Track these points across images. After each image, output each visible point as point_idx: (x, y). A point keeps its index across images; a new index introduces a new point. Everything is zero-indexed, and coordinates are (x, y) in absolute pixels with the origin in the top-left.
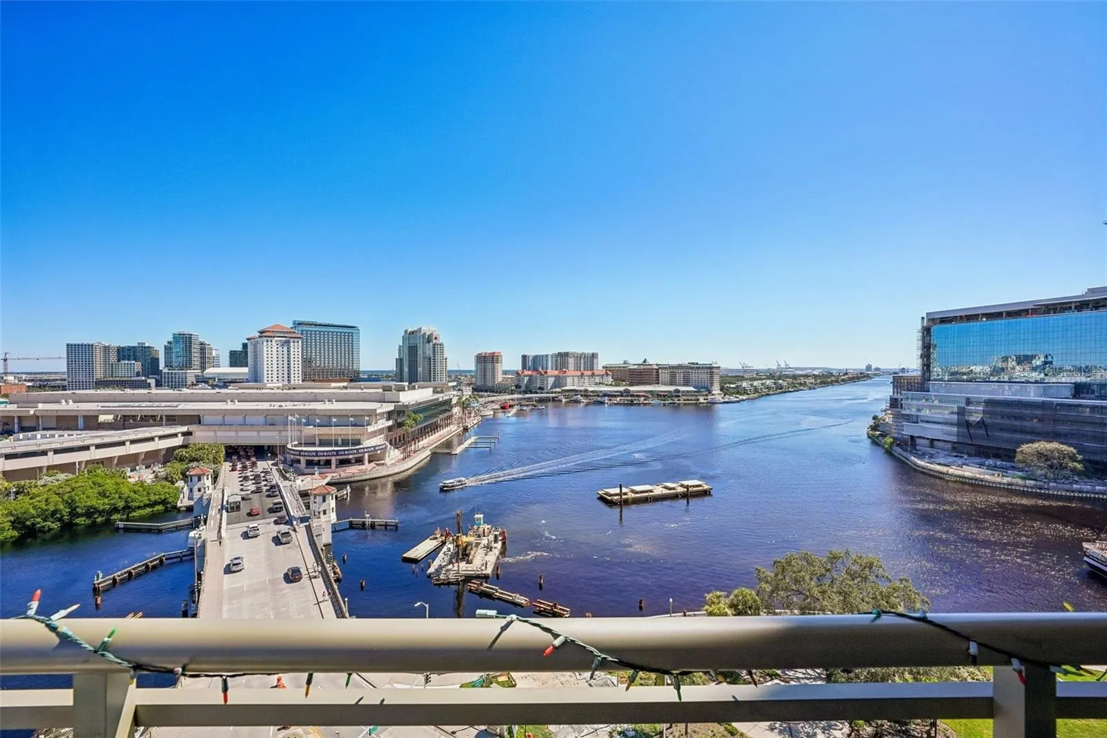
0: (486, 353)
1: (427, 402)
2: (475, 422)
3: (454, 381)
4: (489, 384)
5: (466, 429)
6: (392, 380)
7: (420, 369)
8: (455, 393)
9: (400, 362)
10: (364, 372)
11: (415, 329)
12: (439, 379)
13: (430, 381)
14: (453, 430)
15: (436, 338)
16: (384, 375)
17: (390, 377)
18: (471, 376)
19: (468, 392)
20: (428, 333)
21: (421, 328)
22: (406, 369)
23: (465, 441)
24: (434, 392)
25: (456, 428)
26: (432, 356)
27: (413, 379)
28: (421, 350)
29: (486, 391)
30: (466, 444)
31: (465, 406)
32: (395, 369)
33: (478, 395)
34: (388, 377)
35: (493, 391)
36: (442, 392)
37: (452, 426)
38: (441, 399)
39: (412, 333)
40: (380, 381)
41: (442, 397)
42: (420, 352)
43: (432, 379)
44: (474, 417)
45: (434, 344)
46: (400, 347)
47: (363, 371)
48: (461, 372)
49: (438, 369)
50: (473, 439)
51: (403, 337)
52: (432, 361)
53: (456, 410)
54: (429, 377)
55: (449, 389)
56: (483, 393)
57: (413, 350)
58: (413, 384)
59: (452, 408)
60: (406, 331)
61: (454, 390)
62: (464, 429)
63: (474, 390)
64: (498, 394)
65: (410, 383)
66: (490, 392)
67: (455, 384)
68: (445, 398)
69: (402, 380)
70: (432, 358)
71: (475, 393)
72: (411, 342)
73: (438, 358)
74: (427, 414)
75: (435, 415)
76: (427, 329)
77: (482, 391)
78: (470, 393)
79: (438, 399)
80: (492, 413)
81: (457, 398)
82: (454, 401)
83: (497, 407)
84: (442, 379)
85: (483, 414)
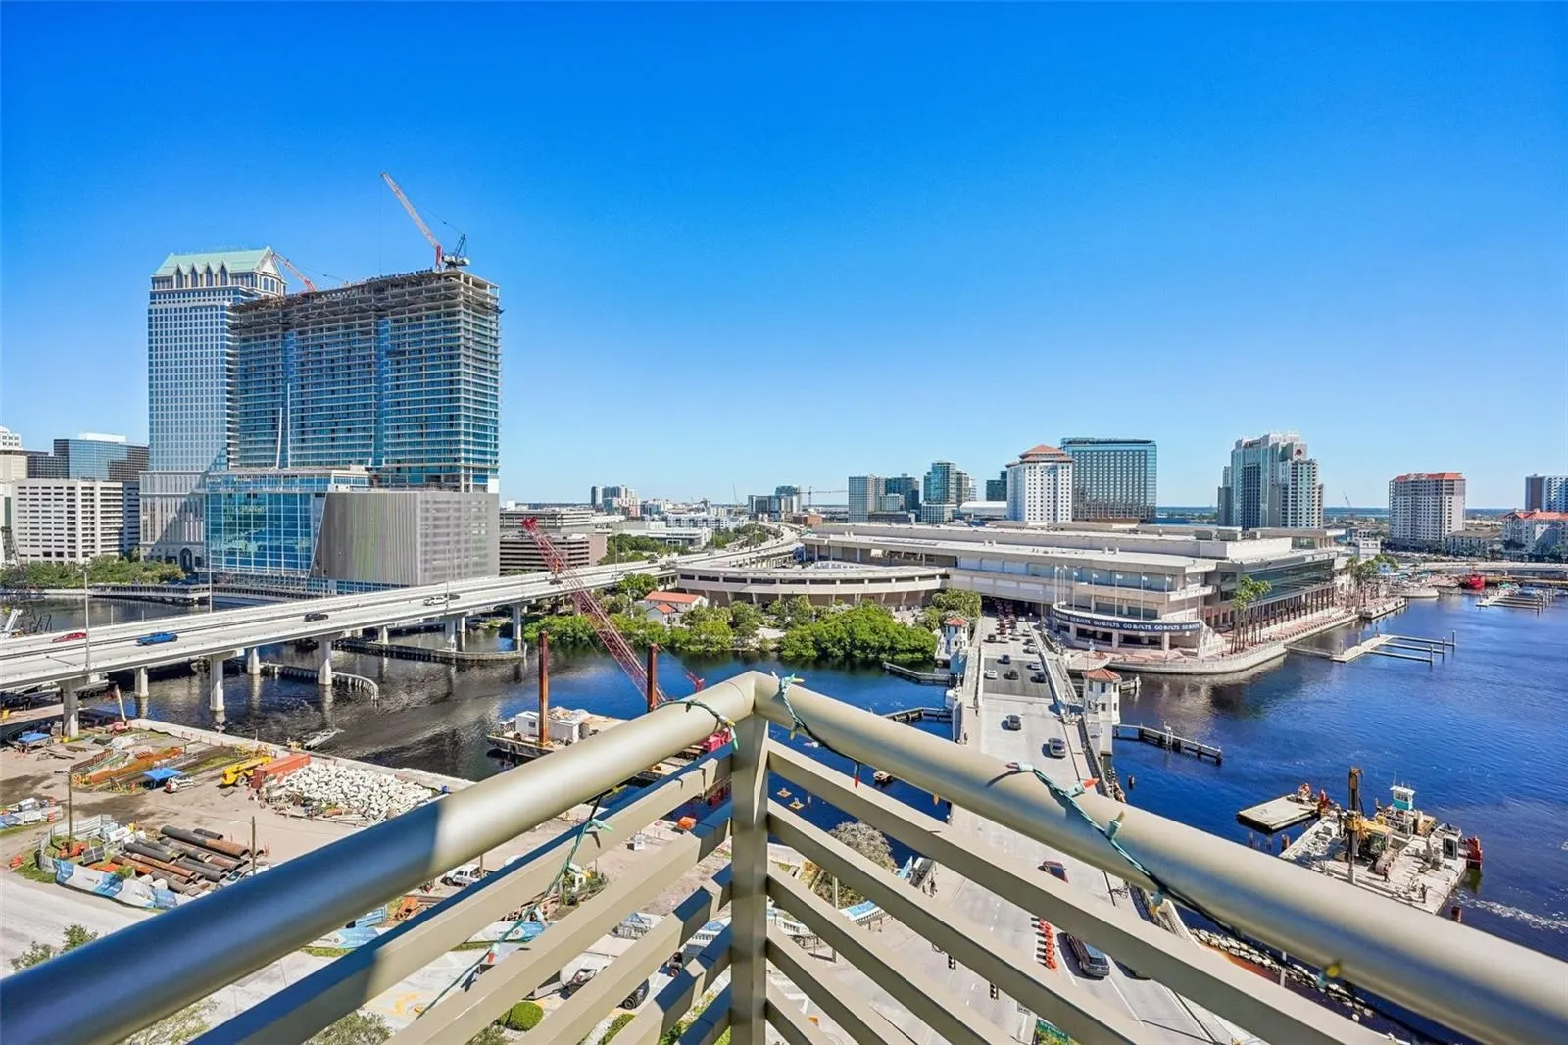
0: (1419, 476)
1: (1277, 562)
2: (1390, 606)
3: (1337, 528)
4: (1427, 535)
5: (1365, 619)
6: (1209, 523)
7: (1264, 506)
8: (1342, 549)
9: (1226, 493)
10: (1162, 509)
11: (1257, 438)
12: (1305, 523)
13: (1286, 526)
14: (1334, 616)
15: (1299, 452)
16: (1196, 514)
17: (1205, 517)
18: (1376, 519)
19: (1370, 550)
20: (1283, 444)
21: (1268, 436)
22: (1237, 506)
23: (1363, 641)
24: (1294, 545)
25: (1341, 613)
26: (1290, 483)
27: (1251, 522)
28: (1268, 475)
29: (1419, 550)
30: (1367, 646)
31: (1362, 575)
32: (1217, 506)
33: (1397, 557)
34: (1201, 517)
35: (1436, 551)
36: (1311, 546)
37: (1331, 609)
38: (1309, 559)
39: (1251, 445)
40: (1187, 523)
41: (1309, 555)
42: (1265, 476)
43: (1289, 523)
44: (1386, 596)
45: (1296, 463)
46: (1226, 468)
47: (1160, 508)
48: (1354, 512)
49: (1303, 505)
50: (1384, 639)
51: (1233, 452)
52: (1290, 491)
53: (1342, 581)
54: (1283, 520)
55: (1326, 541)
56: (1409, 554)
57: (1250, 476)
58: (1251, 530)
59: (1332, 576)
60: (1238, 444)
61: (1339, 544)
62: (1360, 617)
63: (1386, 546)
64: (1451, 557)
65: (1245, 528)
66: (1429, 552)
67: (1343, 532)
68: (1318, 558)
69: (1228, 524)
70: (1290, 487)
71: (1389, 551)
72: (1247, 461)
73: (1303, 486)
74: (1279, 582)
75: (1296, 587)
76: (1279, 437)
77: (1406, 549)
78: (1378, 552)
79: (1304, 558)
80: (1435, 593)
81: (1347, 558)
82: (1340, 563)
83: (1445, 582)
84: (1309, 523)
85: (1411, 593)
